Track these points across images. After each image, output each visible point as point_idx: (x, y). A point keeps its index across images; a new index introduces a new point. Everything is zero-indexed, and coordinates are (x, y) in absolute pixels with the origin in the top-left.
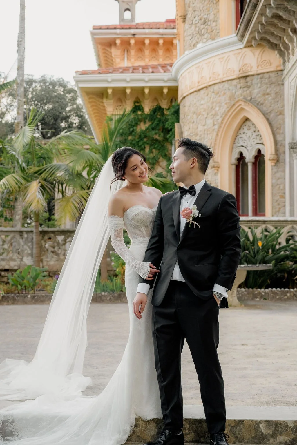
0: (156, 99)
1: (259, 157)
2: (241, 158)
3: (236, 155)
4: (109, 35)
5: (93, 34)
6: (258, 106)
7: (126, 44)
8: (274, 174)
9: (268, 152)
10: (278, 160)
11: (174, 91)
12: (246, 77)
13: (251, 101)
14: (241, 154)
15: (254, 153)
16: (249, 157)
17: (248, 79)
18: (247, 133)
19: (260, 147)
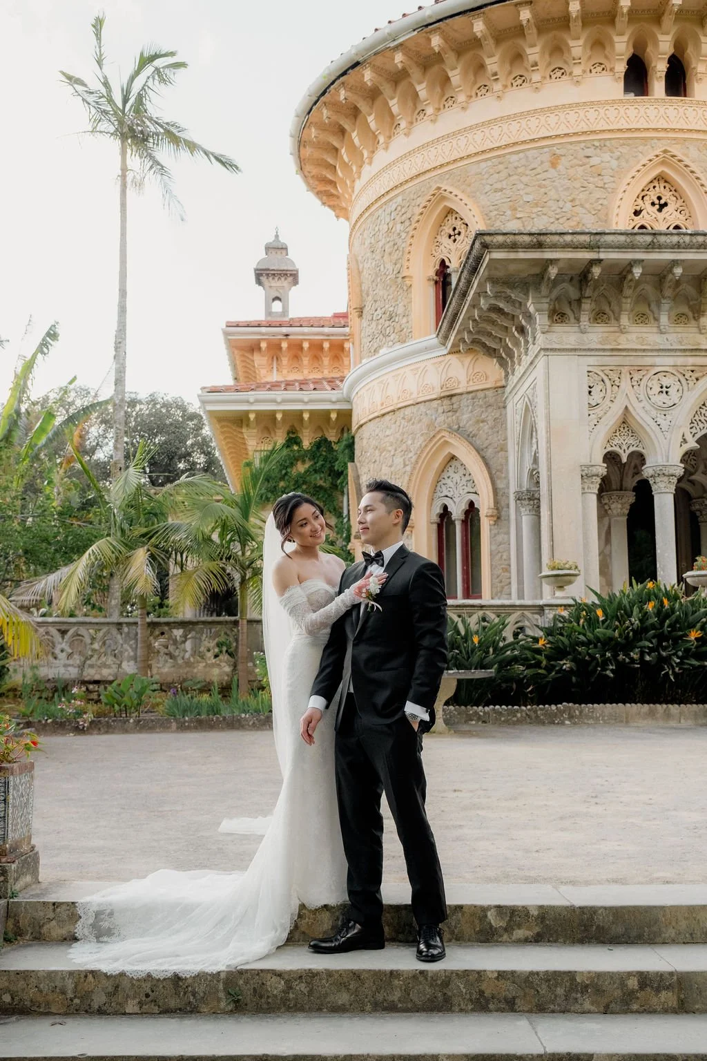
0: (320, 428)
1: (472, 512)
2: (445, 514)
3: (438, 510)
4: (251, 335)
5: (226, 334)
6: (469, 438)
7: (275, 348)
8: (493, 537)
9: (485, 506)
10: (498, 517)
11: (346, 416)
12: (451, 396)
13: (458, 431)
14: (445, 508)
15: (464, 506)
16: (457, 512)
17: (455, 399)
18: (454, 477)
19: (473, 497)
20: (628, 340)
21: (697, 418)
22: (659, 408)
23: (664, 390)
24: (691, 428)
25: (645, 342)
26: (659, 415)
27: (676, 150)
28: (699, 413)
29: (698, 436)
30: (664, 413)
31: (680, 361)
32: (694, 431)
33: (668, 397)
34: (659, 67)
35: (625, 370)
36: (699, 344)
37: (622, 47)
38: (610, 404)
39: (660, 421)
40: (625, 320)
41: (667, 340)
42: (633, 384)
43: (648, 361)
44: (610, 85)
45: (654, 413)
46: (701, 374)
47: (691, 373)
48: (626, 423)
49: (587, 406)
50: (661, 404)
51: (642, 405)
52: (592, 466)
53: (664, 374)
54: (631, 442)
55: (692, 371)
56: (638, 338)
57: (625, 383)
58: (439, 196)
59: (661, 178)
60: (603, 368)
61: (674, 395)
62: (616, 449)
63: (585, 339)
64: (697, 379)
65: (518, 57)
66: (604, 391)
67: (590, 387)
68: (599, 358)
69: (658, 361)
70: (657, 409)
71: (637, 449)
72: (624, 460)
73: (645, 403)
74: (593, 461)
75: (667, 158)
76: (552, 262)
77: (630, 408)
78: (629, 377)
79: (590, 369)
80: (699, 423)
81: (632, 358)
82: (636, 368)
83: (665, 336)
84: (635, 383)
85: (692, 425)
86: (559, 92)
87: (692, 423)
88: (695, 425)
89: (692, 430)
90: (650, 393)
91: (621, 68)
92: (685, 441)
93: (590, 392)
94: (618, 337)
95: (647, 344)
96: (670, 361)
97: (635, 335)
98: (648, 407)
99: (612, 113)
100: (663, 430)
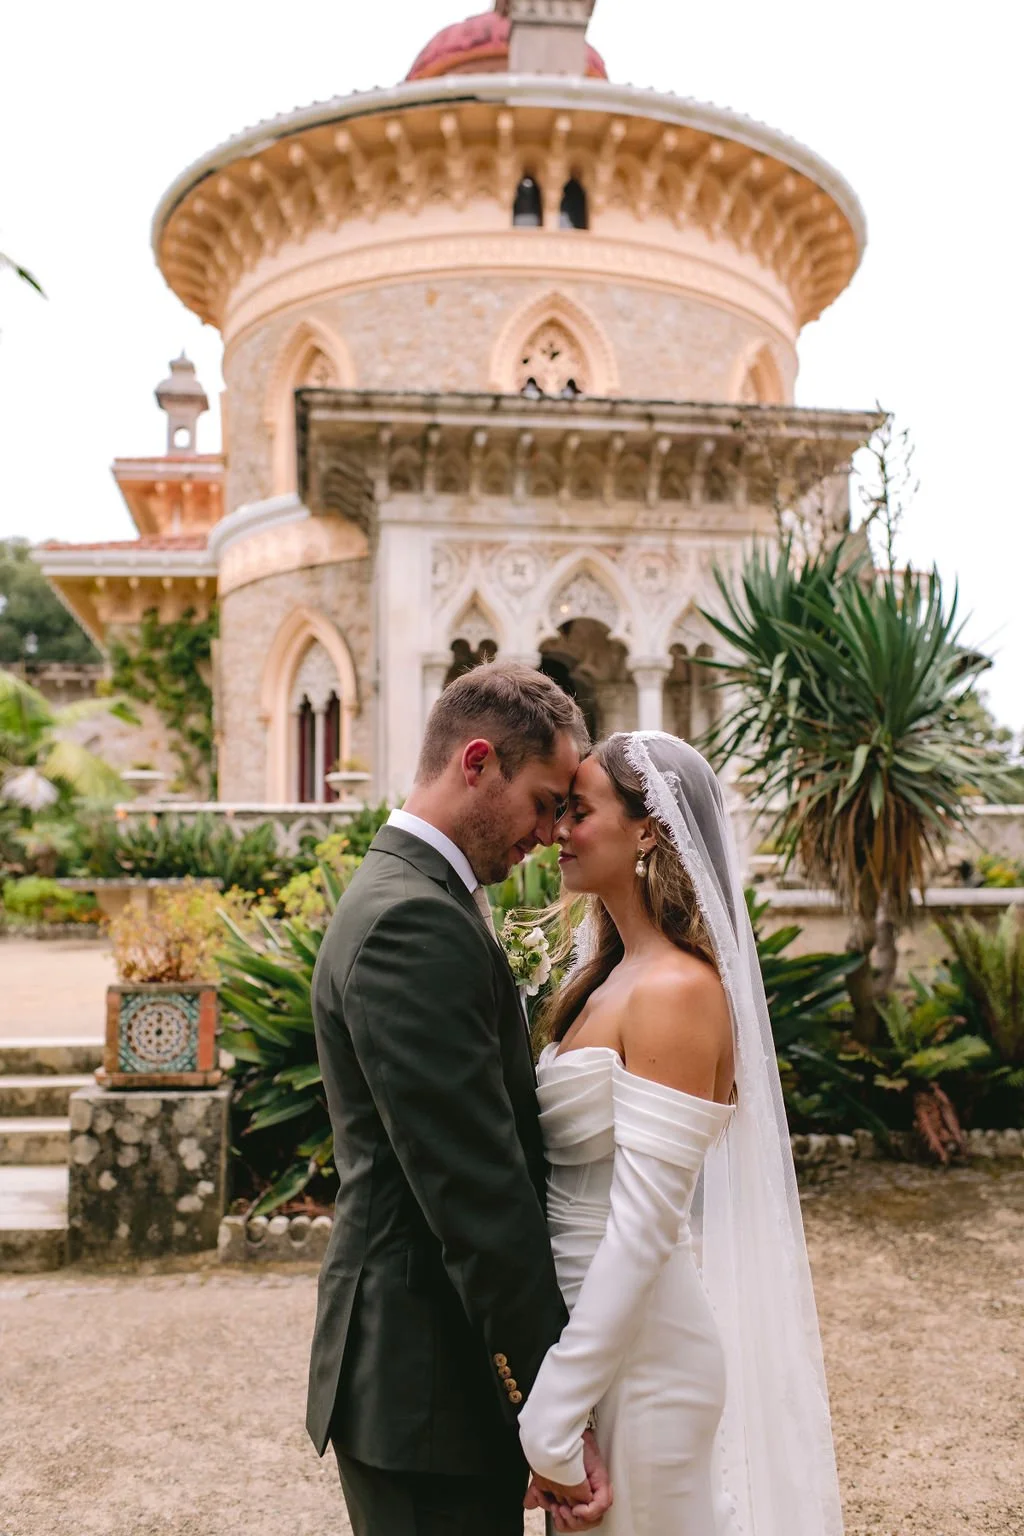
0: (186, 597)
1: (334, 703)
2: (306, 706)
3: (298, 701)
4: (144, 474)
5: (115, 472)
6: (332, 615)
7: (175, 493)
8: (354, 732)
9: (347, 696)
10: (358, 711)
11: (212, 582)
12: (312, 567)
13: (319, 607)
14: (306, 697)
15: (325, 697)
16: (319, 703)
17: (317, 571)
18: (314, 661)
19: (334, 686)
20: (478, 513)
21: (558, 602)
22: (513, 591)
23: (519, 570)
24: (550, 614)
25: (498, 516)
26: (512, 599)
27: (568, 292)
29: (558, 623)
30: (518, 596)
31: (538, 538)
32: (553, 617)
33: (523, 578)
34: (553, 196)
35: (475, 547)
36: (558, 519)
37: (508, 170)
38: (456, 586)
39: (513, 605)
40: (475, 490)
41: (523, 514)
42: (484, 562)
43: (501, 537)
44: (494, 214)
45: (506, 596)
46: (561, 553)
47: (549, 552)
48: (475, 606)
49: (431, 586)
50: (514, 586)
51: (493, 587)
54: (482, 628)
55: (552, 550)
57: (475, 561)
58: (306, 333)
59: (553, 323)
60: (450, 544)
61: (530, 576)
62: (465, 636)
63: (431, 511)
64: (557, 559)
65: (392, 176)
66: (450, 570)
67: (435, 566)
68: (447, 533)
69: (512, 537)
70: (508, 591)
71: (489, 637)
72: (474, 648)
73: (496, 585)
74: (435, 649)
75: (556, 301)
76: (383, 425)
77: (480, 590)
78: (479, 554)
79: (437, 544)
81: (483, 533)
82: (488, 544)
83: (521, 510)
84: (486, 562)
85: (551, 611)
86: (439, 218)
87: (551, 608)
88: (556, 609)
89: (551, 617)
90: (502, 572)
91: (508, 195)
92: (541, 628)
93: (435, 571)
94: (468, 509)
95: (499, 518)
96: (526, 538)
97: (486, 508)
98: (500, 589)
99: (496, 245)
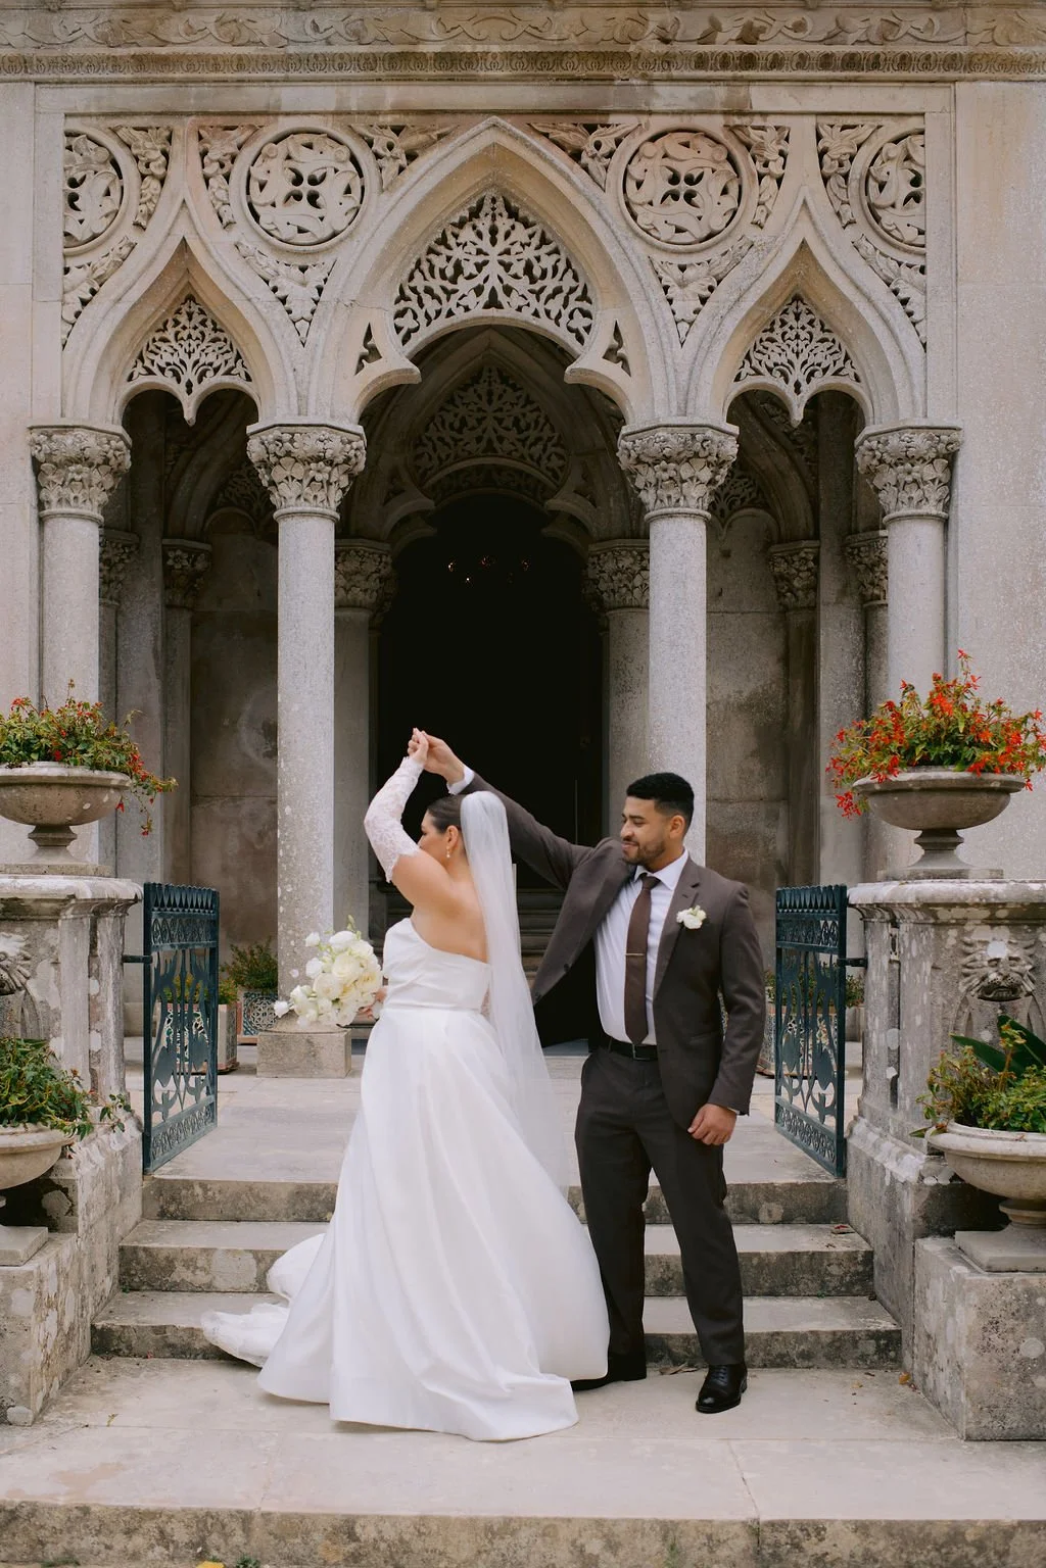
20: (190, 30)
21: (419, 282)
22: (286, 248)
23: (304, 189)
24: (400, 314)
25: (246, 35)
26: (282, 269)
28: (425, 266)
29: (416, 340)
30: (301, 262)
31: (357, 96)
32: (407, 322)
33: (317, 213)
35: (184, 128)
36: (418, 41)
38: (134, 236)
39: (287, 287)
41: (316, 28)
42: (208, 171)
43: (256, 96)
45: (269, 262)
46: (422, 138)
47: (391, 136)
48: (194, 298)
49: (61, 240)
50: (289, 232)
51: (234, 235)
52: (65, 429)
53: (307, 138)
54: (211, 358)
55: (397, 130)
56: (220, 22)
57: (185, 169)
60: (115, 123)
61: (335, 206)
62: (166, 381)
63: (56, 28)
64: (411, 157)
66: (115, 194)
67: (73, 183)
68: (105, 91)
69: (288, 96)
70: (275, 249)
71: (227, 379)
72: (189, 413)
73: (243, 231)
74: (68, 414)
77: (193, 244)
78: (195, 147)
79: (75, 125)
80: (426, 298)
81: (205, 89)
82: (220, 121)
83: (309, 17)
84: (210, 169)
85: (403, 304)
87: (403, 297)
88: (414, 304)
89: (399, 322)
90: (258, 197)
93: (72, 199)
94: (162, 20)
95: (249, 43)
96: (324, 97)
98: (251, 243)
100: (296, 315)
